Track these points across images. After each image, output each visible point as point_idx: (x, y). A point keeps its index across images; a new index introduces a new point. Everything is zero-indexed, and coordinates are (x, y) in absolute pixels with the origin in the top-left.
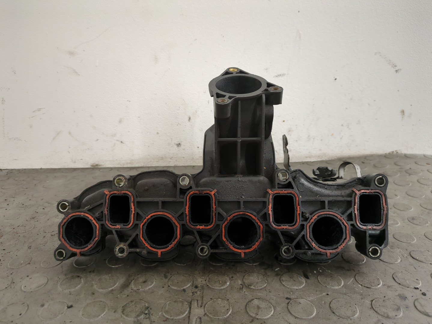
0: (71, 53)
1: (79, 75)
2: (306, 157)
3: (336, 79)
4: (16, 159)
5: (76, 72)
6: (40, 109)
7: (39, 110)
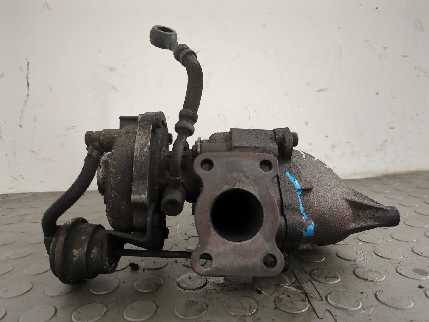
0: (112, 69)
1: (118, 91)
2: (351, 175)
3: (377, 94)
4: (42, 182)
5: (115, 88)
6: (74, 127)
7: (72, 128)
